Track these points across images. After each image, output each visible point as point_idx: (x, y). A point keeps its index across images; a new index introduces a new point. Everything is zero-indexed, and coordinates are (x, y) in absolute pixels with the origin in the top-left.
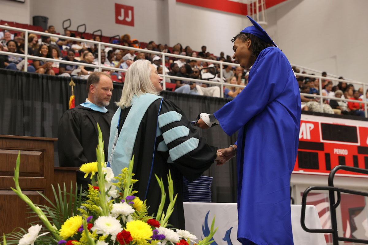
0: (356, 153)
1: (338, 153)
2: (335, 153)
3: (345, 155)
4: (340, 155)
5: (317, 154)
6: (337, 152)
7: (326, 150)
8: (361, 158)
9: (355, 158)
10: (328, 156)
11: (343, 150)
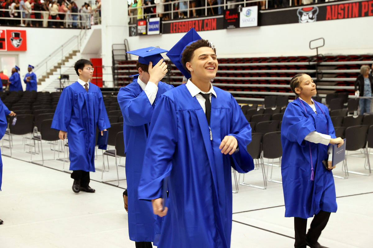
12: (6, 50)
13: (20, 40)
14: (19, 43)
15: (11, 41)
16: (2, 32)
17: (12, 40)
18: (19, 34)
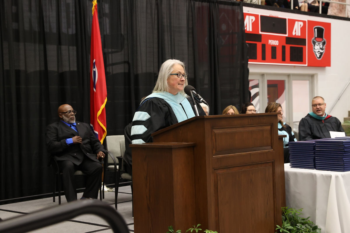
0: (284, 44)
1: (271, 44)
2: (269, 44)
3: (276, 45)
4: (273, 45)
5: (256, 44)
6: (271, 42)
7: (263, 42)
8: (288, 47)
9: (284, 48)
10: (264, 46)
11: (276, 41)
12: (307, 65)
13: (324, 44)
14: (322, 49)
15: (313, 45)
16: (302, 24)
17: (314, 43)
18: (323, 30)
